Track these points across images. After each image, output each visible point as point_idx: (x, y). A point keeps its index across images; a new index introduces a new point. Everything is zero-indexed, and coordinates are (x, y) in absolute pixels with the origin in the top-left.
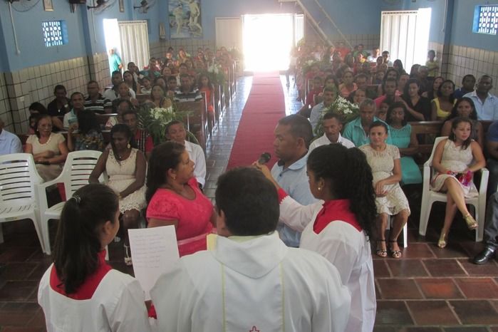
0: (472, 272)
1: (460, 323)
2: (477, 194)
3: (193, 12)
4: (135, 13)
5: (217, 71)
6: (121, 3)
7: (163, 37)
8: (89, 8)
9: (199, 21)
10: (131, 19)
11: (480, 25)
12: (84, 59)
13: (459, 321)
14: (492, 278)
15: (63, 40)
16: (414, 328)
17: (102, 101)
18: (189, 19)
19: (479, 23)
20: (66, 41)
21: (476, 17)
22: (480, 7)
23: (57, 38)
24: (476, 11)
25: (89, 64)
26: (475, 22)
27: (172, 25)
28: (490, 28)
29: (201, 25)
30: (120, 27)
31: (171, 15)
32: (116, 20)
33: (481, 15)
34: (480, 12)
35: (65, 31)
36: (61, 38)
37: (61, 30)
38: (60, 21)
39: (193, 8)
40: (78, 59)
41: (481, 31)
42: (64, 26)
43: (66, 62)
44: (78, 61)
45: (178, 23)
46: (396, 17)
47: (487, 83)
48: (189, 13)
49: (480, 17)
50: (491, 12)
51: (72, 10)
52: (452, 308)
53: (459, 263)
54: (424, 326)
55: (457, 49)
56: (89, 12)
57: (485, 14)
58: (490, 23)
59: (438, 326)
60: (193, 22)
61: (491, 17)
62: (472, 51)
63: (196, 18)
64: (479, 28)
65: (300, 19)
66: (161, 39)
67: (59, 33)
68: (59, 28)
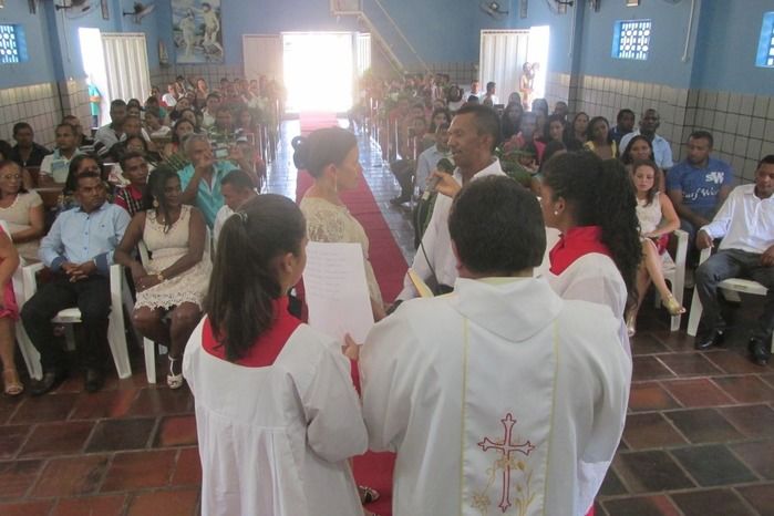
0: (680, 372)
1: (689, 442)
2: (673, 265)
3: (210, 25)
4: (125, 21)
5: (261, 106)
6: (104, 6)
7: (165, 61)
8: (58, 7)
9: (219, 39)
10: (118, 29)
11: (622, 48)
12: (52, 86)
13: (686, 440)
14: (709, 377)
15: (18, 56)
16: (630, 454)
17: (90, 148)
18: (203, 35)
19: (620, 44)
20: (25, 57)
21: (616, 36)
22: (622, 23)
23: (9, 52)
24: (617, 29)
25: (61, 93)
26: (615, 43)
27: (179, 43)
28: (636, 52)
29: (221, 45)
30: (103, 41)
31: (176, 29)
32: (97, 31)
33: (623, 33)
34: (621, 30)
35: (22, 41)
36: (15, 52)
37: (16, 40)
38: (14, 26)
39: (209, 19)
40: (44, 85)
41: (622, 55)
42: (21, 34)
43: (25, 88)
44: (44, 88)
45: (187, 41)
46: (501, 37)
47: (654, 119)
48: (203, 27)
49: (621, 37)
50: (638, 29)
51: (32, 9)
52: (671, 422)
53: (659, 360)
54: (642, 450)
55: (588, 80)
56: (58, 13)
57: (629, 33)
58: (636, 44)
59: (661, 449)
60: (210, 40)
61: (637, 37)
62: (613, 83)
63: (214, 35)
64: (619, 51)
65: (364, 40)
66: (161, 64)
67: (12, 44)
68: (13, 36)
